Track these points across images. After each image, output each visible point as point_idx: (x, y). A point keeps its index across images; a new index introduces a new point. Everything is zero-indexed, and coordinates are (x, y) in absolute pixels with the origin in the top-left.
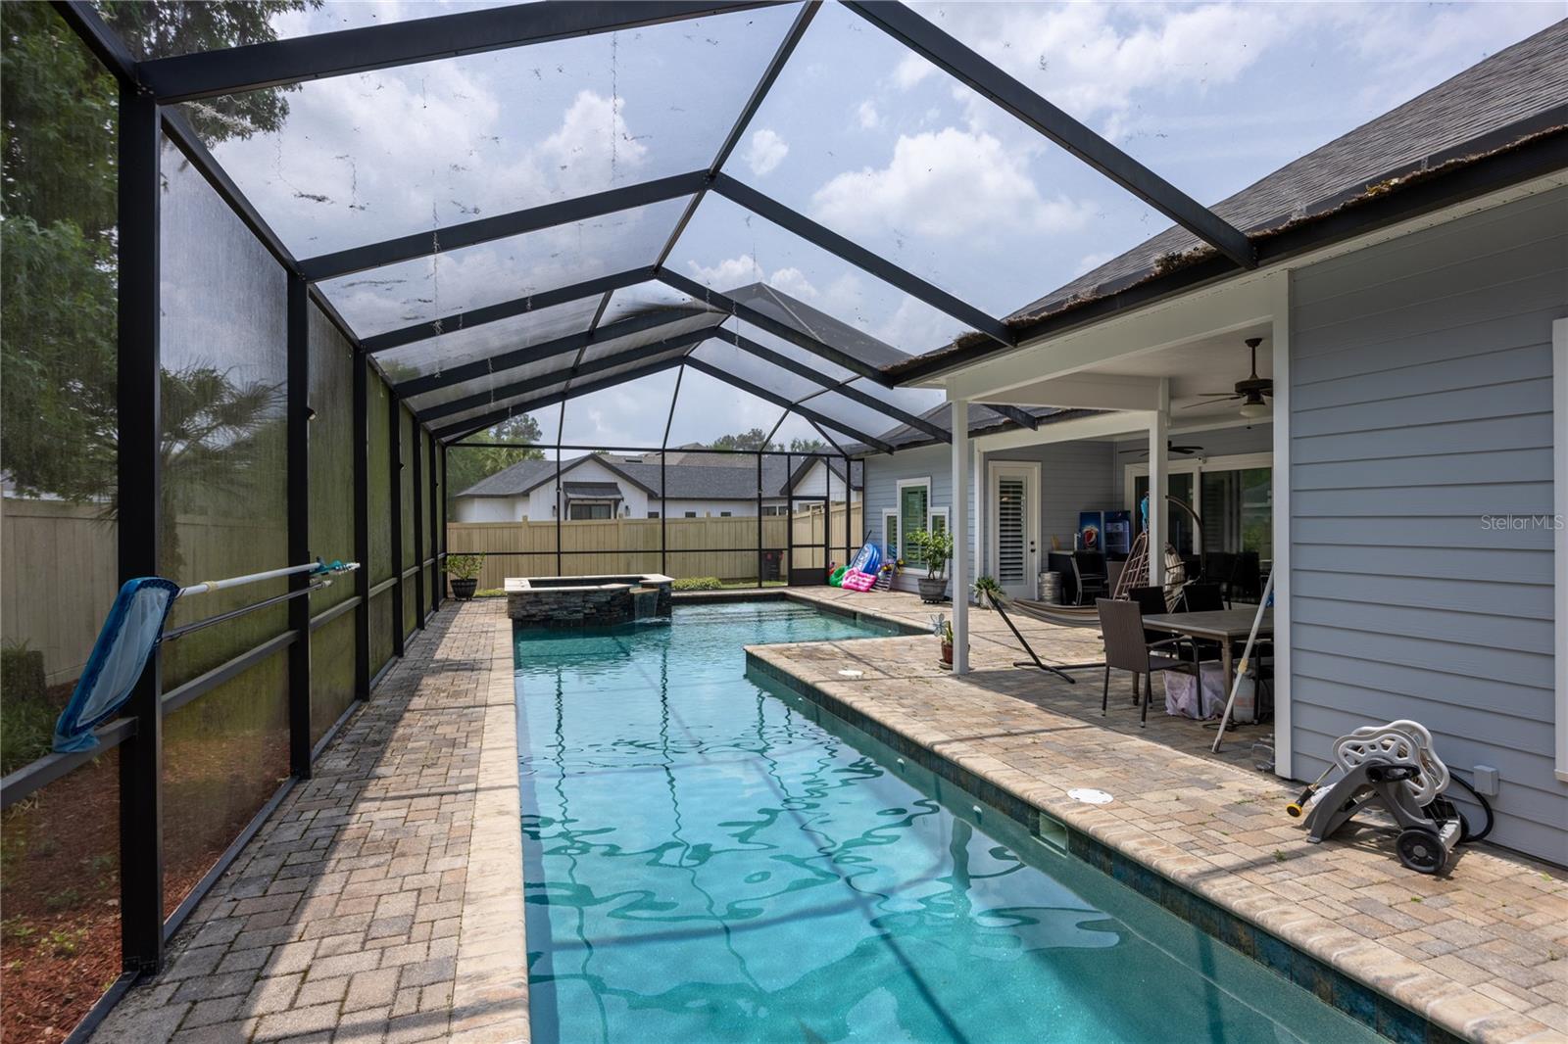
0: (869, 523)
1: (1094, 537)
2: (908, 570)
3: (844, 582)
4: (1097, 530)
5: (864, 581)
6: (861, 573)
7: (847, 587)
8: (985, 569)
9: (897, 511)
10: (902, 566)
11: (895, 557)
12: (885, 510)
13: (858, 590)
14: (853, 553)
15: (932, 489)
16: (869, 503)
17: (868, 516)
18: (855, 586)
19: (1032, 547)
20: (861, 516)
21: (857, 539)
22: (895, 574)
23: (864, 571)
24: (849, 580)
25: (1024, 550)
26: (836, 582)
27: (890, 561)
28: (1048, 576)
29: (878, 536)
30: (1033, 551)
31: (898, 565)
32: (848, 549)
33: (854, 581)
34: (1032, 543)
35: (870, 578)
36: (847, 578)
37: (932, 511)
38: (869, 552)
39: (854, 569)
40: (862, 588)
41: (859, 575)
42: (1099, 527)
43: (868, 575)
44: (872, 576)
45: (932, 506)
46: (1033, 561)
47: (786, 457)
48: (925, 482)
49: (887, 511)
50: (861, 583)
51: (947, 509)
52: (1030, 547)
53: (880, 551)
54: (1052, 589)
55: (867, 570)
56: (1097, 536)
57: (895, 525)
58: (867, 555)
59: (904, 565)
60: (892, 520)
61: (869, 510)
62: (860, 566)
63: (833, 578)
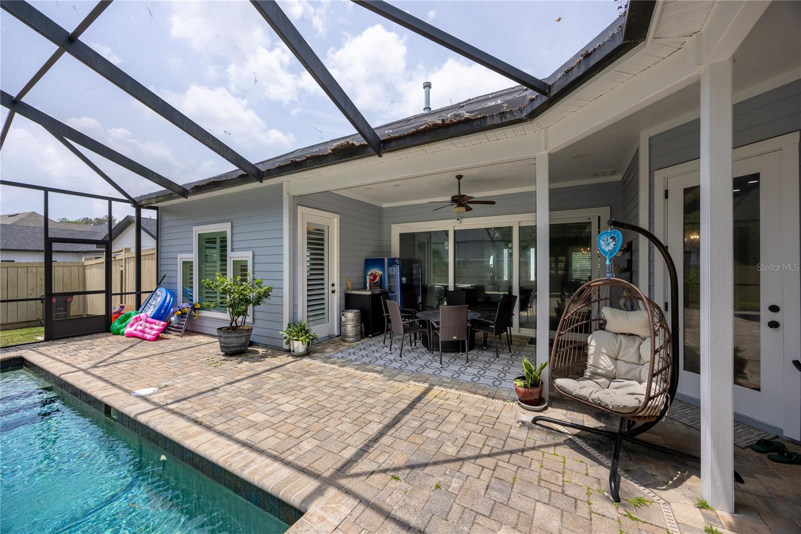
0: (163, 268)
1: (378, 278)
2: (205, 313)
3: (128, 330)
4: (381, 273)
5: (152, 328)
6: (149, 319)
7: (130, 335)
8: (294, 313)
9: (193, 257)
10: (199, 309)
11: (192, 300)
12: (180, 256)
13: (145, 339)
14: (144, 297)
15: (232, 234)
16: (163, 250)
17: (162, 262)
18: (141, 334)
19: (333, 288)
20: (154, 262)
21: (149, 282)
22: (191, 317)
23: (154, 317)
24: (134, 327)
25: (326, 291)
26: (118, 330)
27: (185, 305)
28: (350, 315)
29: (173, 280)
30: (333, 292)
31: (194, 309)
32: (138, 293)
33: (140, 328)
34: (333, 285)
35: (159, 325)
36: (132, 325)
37: (233, 256)
38: (161, 295)
39: (142, 315)
40: (148, 336)
41: (147, 322)
42: (383, 270)
43: (157, 322)
44: (162, 323)
45: (232, 251)
46: (334, 301)
47: (43, 192)
48: (225, 227)
49: (183, 257)
50: (147, 330)
51: (250, 254)
52: (331, 288)
53: (174, 295)
54: (355, 326)
55: (157, 316)
56: (381, 278)
57: (192, 270)
58: (159, 300)
59: (202, 308)
60: (187, 265)
61: (163, 256)
62: (151, 311)
63: (116, 324)
